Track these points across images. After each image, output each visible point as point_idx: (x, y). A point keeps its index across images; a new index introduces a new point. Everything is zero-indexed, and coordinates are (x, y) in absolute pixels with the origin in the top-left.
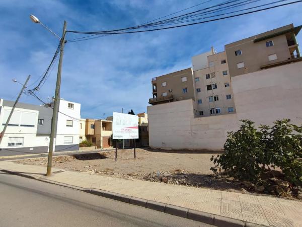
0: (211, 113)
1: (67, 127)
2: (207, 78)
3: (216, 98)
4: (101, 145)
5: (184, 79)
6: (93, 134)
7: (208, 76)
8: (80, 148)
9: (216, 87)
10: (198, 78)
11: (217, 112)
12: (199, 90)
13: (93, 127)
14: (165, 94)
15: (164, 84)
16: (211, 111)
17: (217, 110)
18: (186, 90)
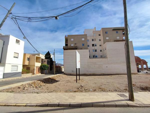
0: (94, 57)
1: (14, 58)
2: (92, 41)
3: (96, 51)
4: (35, 72)
5: (83, 39)
6: (28, 65)
7: (93, 40)
8: (22, 75)
9: (96, 46)
10: (88, 40)
11: (96, 57)
12: (88, 46)
13: (29, 59)
14: (72, 45)
15: (72, 40)
16: (93, 56)
17: (96, 56)
18: (83, 45)
